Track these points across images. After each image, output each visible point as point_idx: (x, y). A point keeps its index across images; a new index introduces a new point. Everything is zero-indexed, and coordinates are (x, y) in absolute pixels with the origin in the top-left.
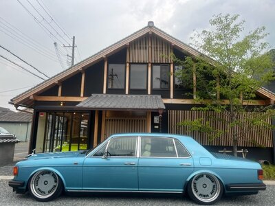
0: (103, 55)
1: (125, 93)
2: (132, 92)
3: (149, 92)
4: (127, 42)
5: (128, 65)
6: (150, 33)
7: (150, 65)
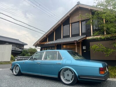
0: (60, 23)
1: (70, 37)
2: (73, 36)
3: (80, 35)
4: (68, 15)
5: (70, 24)
6: (78, 7)
7: (80, 22)
